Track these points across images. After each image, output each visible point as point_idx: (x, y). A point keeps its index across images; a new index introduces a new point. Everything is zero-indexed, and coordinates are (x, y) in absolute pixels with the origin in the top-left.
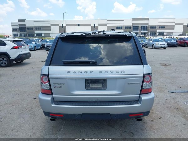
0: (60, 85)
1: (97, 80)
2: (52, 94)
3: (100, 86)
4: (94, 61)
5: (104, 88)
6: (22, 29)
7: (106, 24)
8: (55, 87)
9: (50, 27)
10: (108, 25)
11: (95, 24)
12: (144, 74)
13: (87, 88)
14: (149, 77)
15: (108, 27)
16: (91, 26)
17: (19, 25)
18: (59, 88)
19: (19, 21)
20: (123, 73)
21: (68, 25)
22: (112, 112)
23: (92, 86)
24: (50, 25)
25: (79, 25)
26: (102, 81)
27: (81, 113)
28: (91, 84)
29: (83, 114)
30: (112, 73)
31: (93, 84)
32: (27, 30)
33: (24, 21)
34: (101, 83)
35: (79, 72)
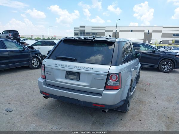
0: (50, 73)
1: (74, 73)
2: (45, 79)
3: (75, 77)
4: (74, 58)
5: (78, 79)
6: (82, 34)
7: (162, 31)
8: (47, 73)
9: (105, 33)
10: (163, 32)
11: (148, 31)
12: (108, 73)
13: (67, 78)
14: (116, 76)
15: (163, 34)
16: (144, 33)
17: (80, 30)
18: (49, 75)
19: (81, 27)
20: (91, 70)
21: (121, 31)
22: (80, 99)
23: (70, 76)
24: (104, 31)
25: (132, 31)
26: (76, 74)
27: (59, 95)
28: (69, 75)
29: (61, 96)
30: (83, 68)
31: (71, 76)
32: (85, 34)
33: (84, 27)
34: (76, 75)
35: (62, 65)
